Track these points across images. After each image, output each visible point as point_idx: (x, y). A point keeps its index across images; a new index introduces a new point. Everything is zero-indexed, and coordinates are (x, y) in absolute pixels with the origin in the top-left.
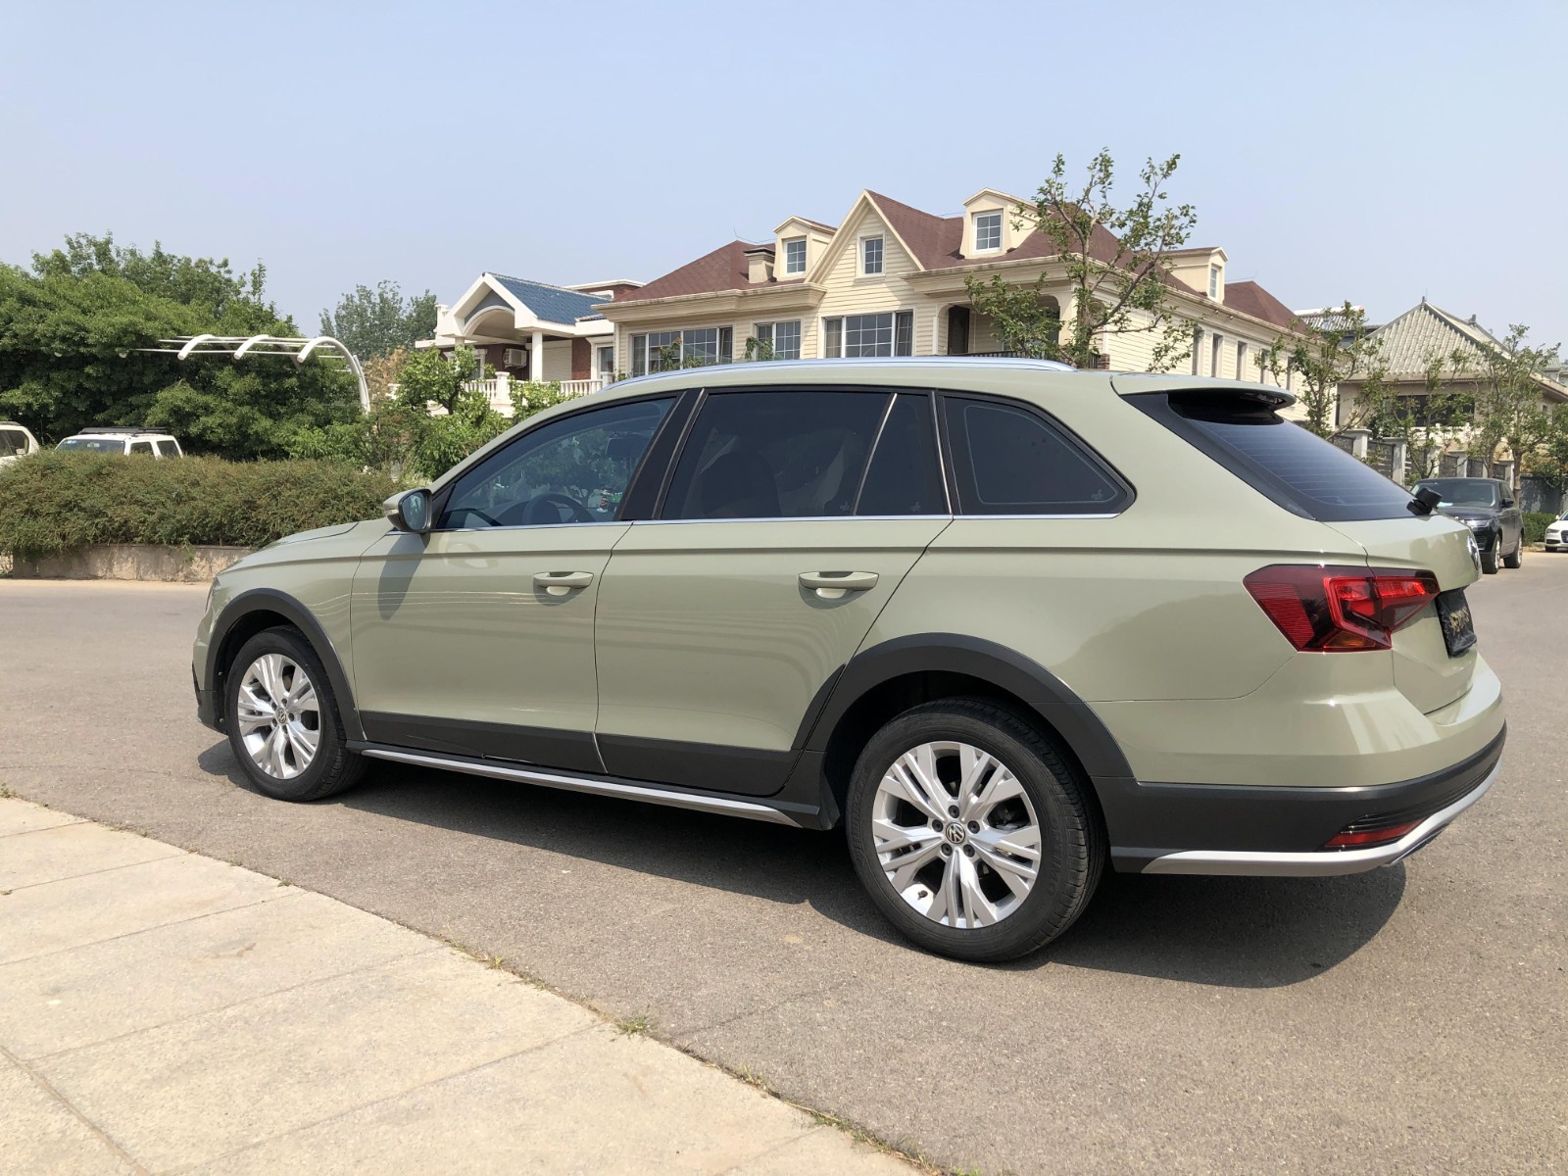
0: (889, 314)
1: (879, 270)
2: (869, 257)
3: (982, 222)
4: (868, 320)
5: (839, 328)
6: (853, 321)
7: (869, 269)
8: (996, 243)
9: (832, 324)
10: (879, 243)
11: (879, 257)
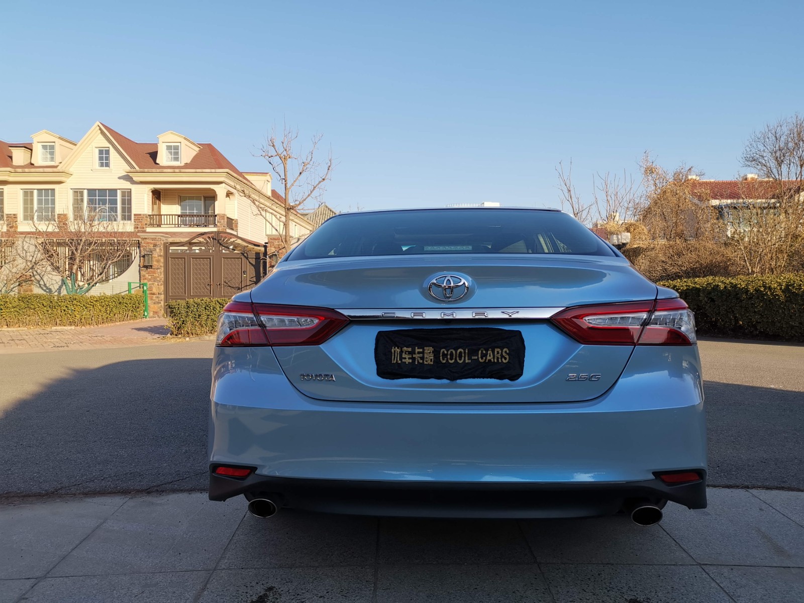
0: (116, 190)
1: (107, 165)
2: (101, 159)
3: (169, 148)
4: (102, 192)
5: (82, 195)
6: (91, 192)
7: (102, 165)
8: (176, 159)
9: (78, 193)
10: (108, 152)
11: (107, 158)
